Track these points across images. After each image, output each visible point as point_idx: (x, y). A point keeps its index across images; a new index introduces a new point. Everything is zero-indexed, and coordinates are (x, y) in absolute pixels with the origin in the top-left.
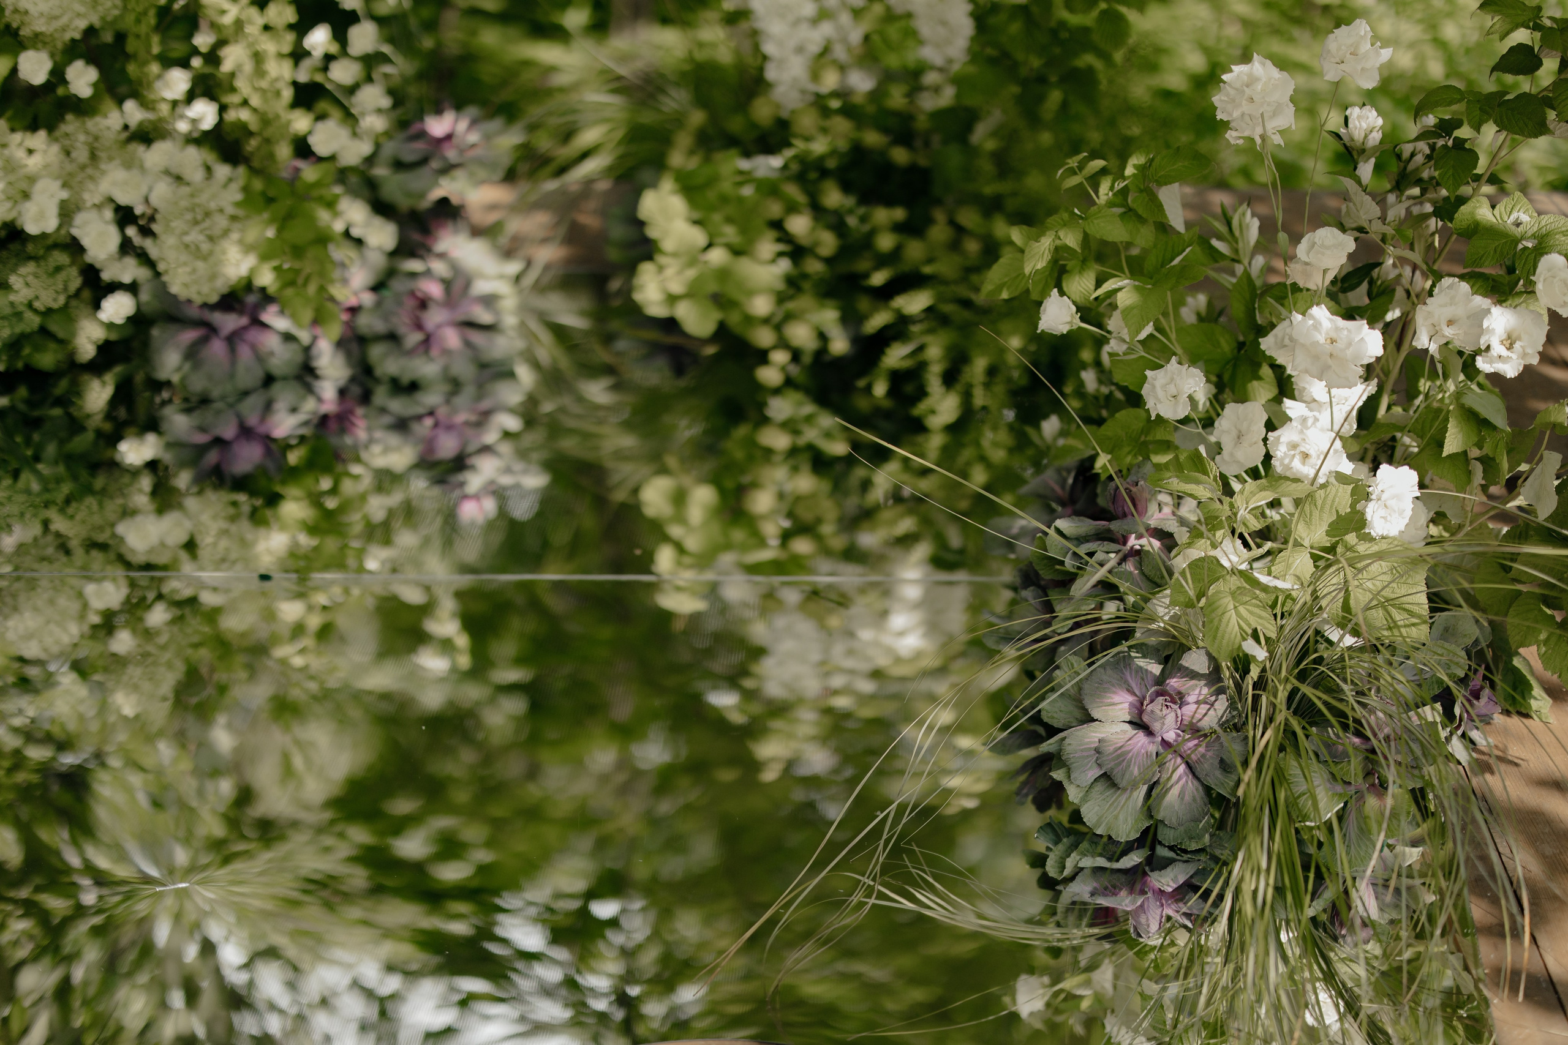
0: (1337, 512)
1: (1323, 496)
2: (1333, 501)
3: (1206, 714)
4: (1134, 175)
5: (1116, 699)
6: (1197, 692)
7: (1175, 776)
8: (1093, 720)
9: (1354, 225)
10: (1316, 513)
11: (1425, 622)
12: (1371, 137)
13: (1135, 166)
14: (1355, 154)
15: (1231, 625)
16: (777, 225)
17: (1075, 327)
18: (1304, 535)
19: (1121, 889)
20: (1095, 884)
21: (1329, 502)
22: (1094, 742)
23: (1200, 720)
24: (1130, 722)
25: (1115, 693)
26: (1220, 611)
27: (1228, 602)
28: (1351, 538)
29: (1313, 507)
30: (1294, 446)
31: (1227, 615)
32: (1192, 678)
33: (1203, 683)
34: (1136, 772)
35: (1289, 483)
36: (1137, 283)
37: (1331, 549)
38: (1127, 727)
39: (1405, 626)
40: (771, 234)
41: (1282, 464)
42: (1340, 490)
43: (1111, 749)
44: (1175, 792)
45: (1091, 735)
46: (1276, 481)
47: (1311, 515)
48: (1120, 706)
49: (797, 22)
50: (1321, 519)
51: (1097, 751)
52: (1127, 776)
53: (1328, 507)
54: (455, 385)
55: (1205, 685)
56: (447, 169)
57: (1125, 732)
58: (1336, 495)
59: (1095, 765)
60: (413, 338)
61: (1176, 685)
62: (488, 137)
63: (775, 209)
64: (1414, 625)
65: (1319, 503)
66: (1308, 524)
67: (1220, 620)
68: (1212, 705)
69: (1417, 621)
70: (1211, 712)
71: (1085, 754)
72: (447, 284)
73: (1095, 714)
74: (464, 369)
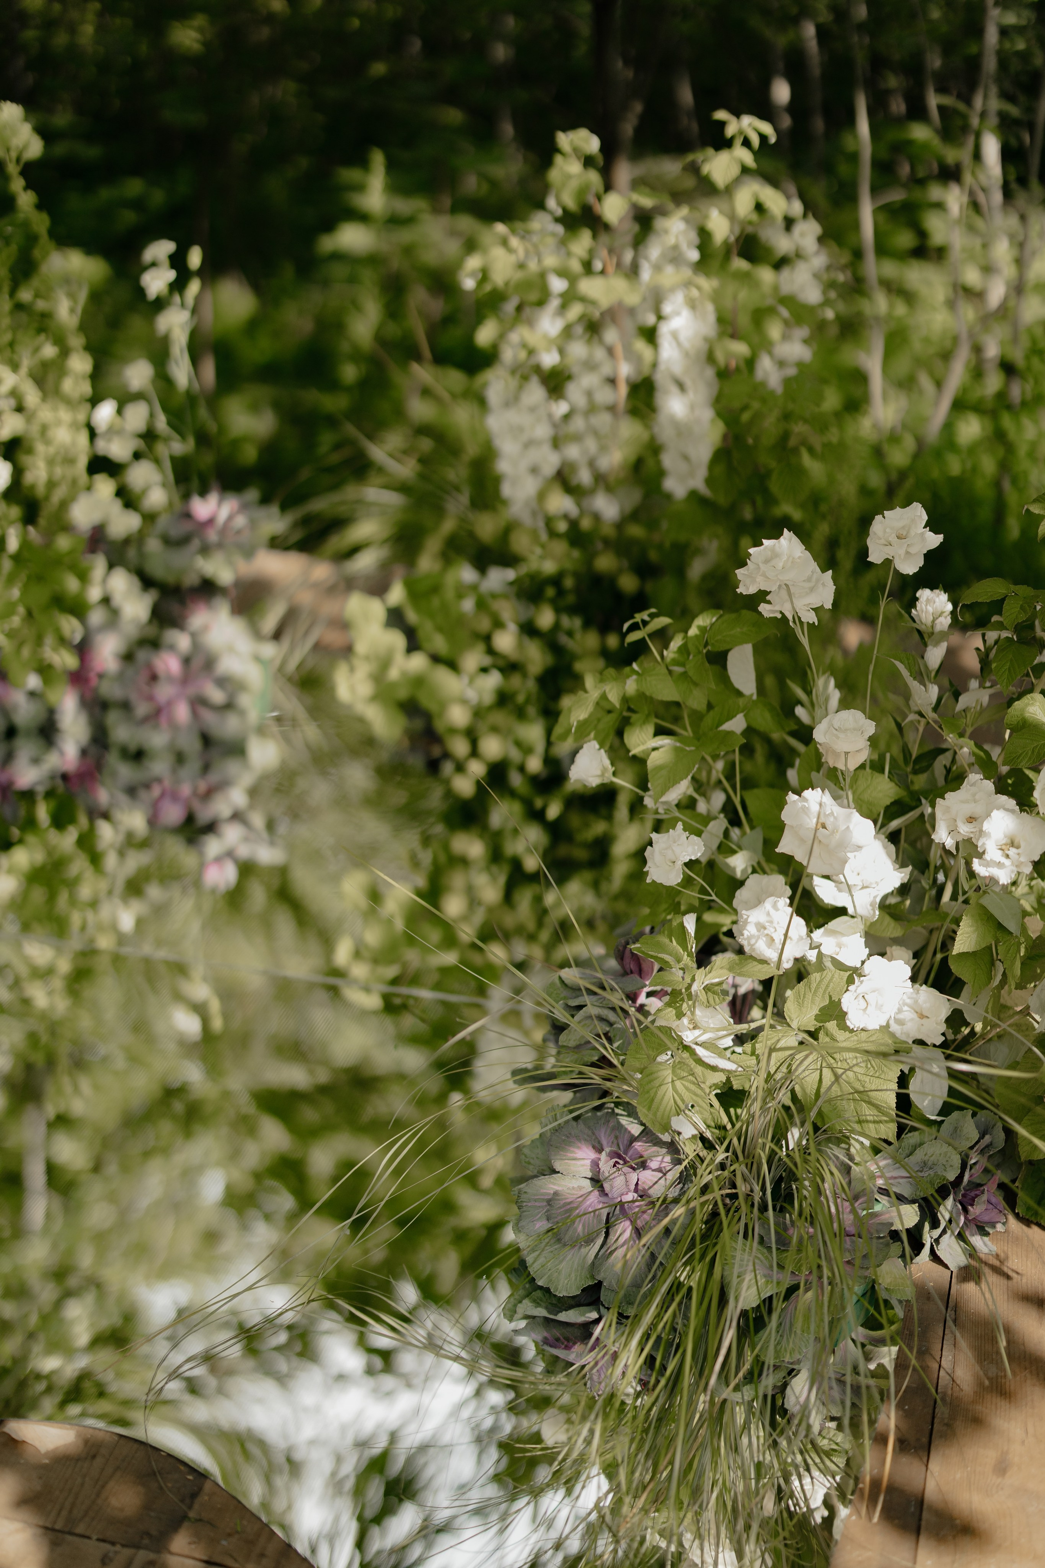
0: (830, 997)
1: (818, 979)
2: (827, 986)
3: (656, 1182)
4: (696, 636)
5: (579, 1154)
6: (660, 1158)
7: (622, 1240)
8: (554, 1172)
9: (916, 709)
10: (809, 996)
11: (892, 1121)
12: (937, 622)
13: (699, 627)
14: (926, 636)
15: (666, 1098)
16: (487, 639)
17: (606, 781)
18: (793, 1016)
19: (575, 1343)
20: (545, 1334)
21: (823, 987)
22: (548, 1194)
23: (650, 1188)
24: (591, 1179)
25: (579, 1148)
26: (657, 1083)
27: (667, 1074)
28: (832, 1025)
29: (807, 990)
30: (761, 927)
31: (663, 1088)
32: (655, 1145)
33: (664, 1150)
34: (580, 1228)
35: (755, 963)
36: (678, 744)
37: (813, 1035)
38: (588, 1182)
39: (874, 1122)
40: (481, 647)
41: (749, 944)
42: (836, 976)
43: (562, 1202)
44: (620, 1253)
45: (550, 1185)
46: (746, 960)
47: (804, 997)
48: (582, 1162)
49: (529, 444)
50: (813, 1002)
51: (549, 1202)
52: (570, 1233)
53: (821, 991)
54: (180, 758)
55: (668, 1153)
56: (205, 550)
57: (580, 1188)
58: (831, 981)
59: (545, 1218)
60: (142, 709)
61: (639, 1149)
62: (253, 524)
63: (484, 625)
64: (881, 1122)
65: (814, 986)
66: (800, 1004)
67: (656, 1093)
68: (665, 1174)
69: (886, 1118)
70: (662, 1181)
71: (537, 1204)
72: (187, 661)
73: (557, 1166)
74: (191, 745)
